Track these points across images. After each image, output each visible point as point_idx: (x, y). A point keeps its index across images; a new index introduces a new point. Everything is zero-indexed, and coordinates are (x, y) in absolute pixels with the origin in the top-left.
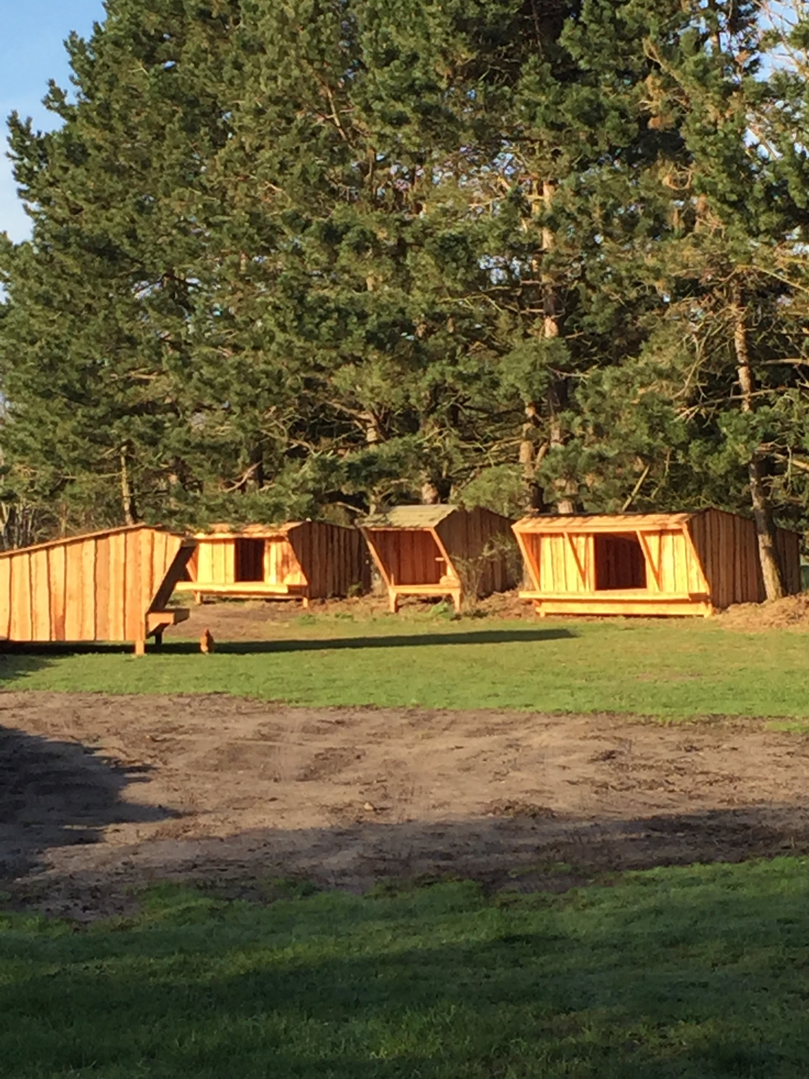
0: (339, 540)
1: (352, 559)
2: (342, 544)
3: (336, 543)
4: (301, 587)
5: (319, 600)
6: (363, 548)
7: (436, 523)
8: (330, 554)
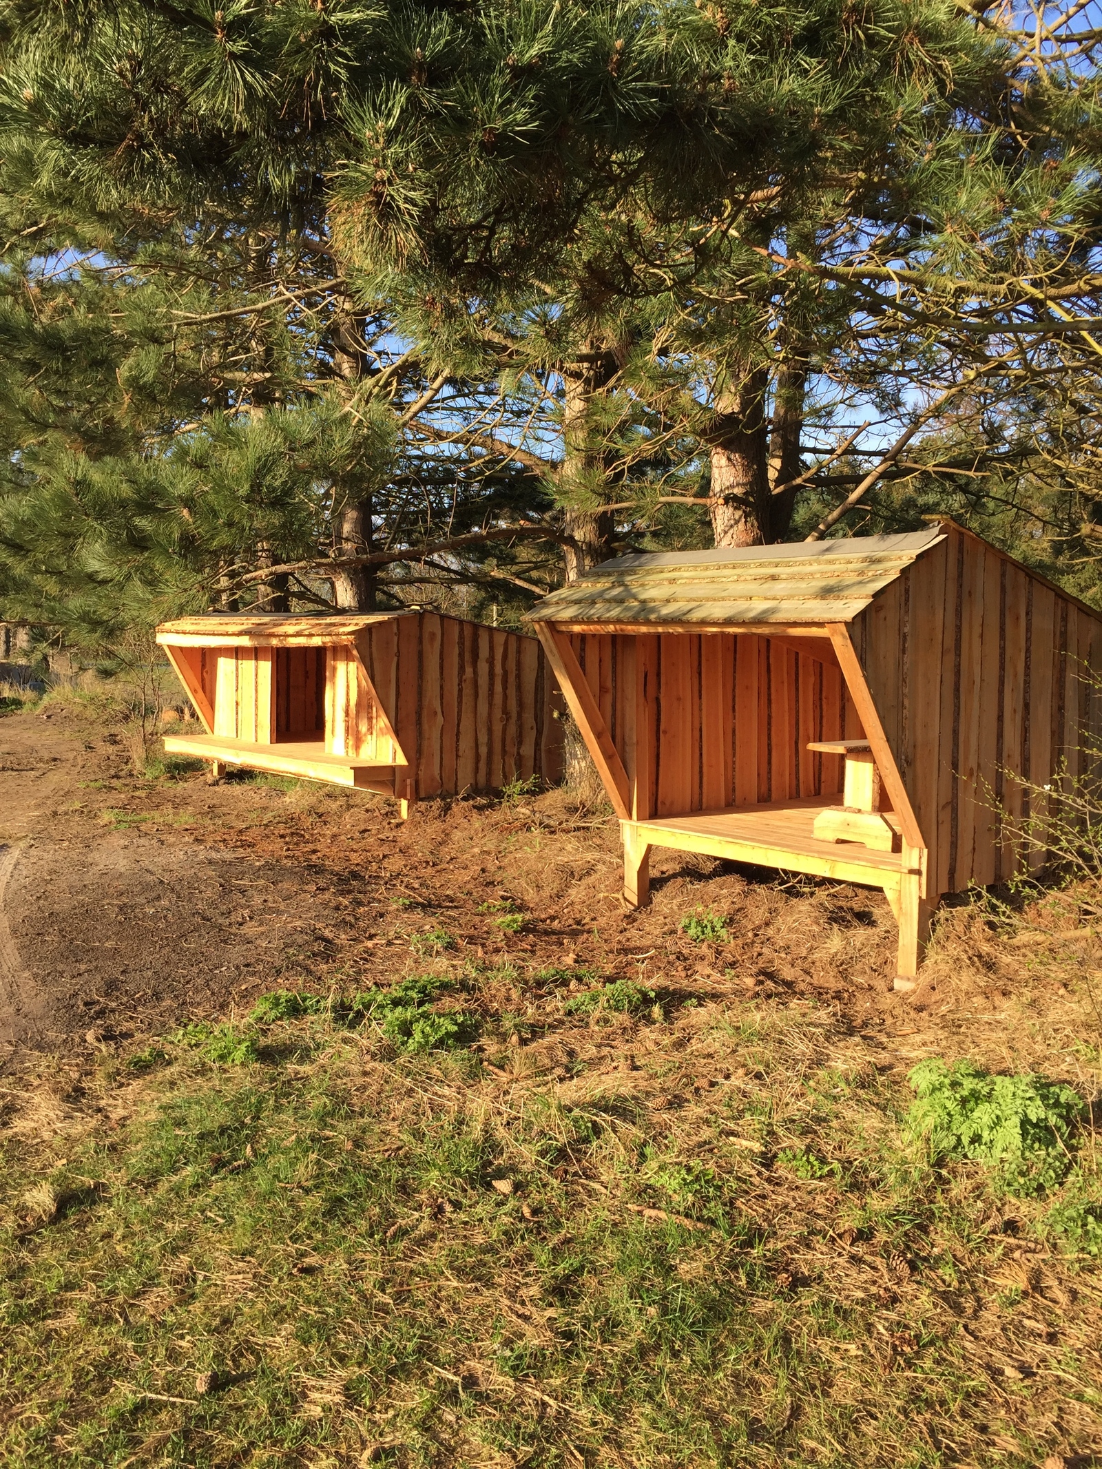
0: (491, 661)
1: (521, 704)
2: (498, 669)
3: (483, 667)
4: (392, 769)
5: (437, 804)
6: (546, 683)
7: (854, 606)
8: (468, 691)
